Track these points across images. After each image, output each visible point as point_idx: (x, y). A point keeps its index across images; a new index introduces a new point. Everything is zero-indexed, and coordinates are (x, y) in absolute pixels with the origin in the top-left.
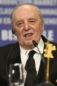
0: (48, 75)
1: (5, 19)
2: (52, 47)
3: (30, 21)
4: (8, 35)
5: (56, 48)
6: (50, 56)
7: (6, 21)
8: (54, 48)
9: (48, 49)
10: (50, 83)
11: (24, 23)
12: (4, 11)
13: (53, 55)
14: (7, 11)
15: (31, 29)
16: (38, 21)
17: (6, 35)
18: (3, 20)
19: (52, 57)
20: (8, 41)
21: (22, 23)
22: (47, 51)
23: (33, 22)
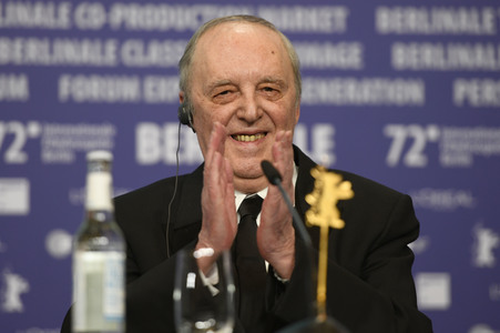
0: (322, 291)
1: (150, 83)
2: (338, 185)
3: (262, 89)
4: (162, 142)
5: (353, 188)
6: (329, 218)
7: (155, 89)
8: (346, 190)
9: (321, 193)
10: (332, 323)
11: (242, 94)
12: (146, 52)
13: (342, 217)
14: (158, 54)
15: (265, 115)
16: (289, 90)
17: (154, 143)
18: (142, 88)
19: (338, 223)
20: (161, 165)
21: (232, 92)
22: (318, 202)
23: (274, 92)
